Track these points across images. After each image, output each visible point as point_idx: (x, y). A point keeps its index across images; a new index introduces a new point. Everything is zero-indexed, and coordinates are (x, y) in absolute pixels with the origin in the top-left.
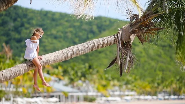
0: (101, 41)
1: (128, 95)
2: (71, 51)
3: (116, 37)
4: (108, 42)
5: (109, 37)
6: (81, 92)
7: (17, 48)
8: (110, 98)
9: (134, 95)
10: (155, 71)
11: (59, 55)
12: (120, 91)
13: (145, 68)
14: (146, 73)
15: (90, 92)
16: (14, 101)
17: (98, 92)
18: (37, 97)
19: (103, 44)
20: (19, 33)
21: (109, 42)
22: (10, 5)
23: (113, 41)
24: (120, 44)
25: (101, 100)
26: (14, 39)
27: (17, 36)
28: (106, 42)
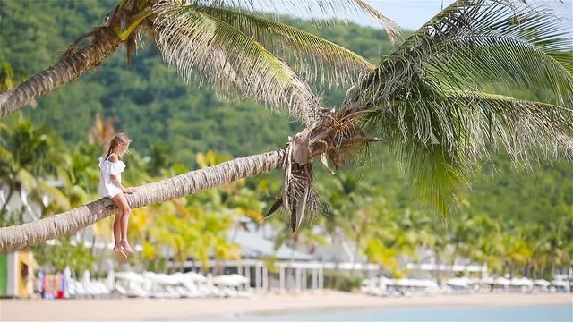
0: (251, 162)
1: (460, 275)
2: (190, 182)
3: (281, 154)
4: (265, 164)
5: (268, 154)
6: (320, 260)
7: (138, 119)
8: (404, 282)
9: (480, 275)
10: (554, 202)
11: (165, 187)
12: (438, 262)
13: (525, 193)
14: (527, 209)
15: (348, 261)
16: (116, 280)
17: (369, 261)
18: (187, 270)
19: (255, 168)
20: (144, 73)
21: (267, 164)
22: (81, 71)
23: (276, 162)
24: (290, 169)
25: (378, 285)
26: (129, 92)
27: (138, 84)
28: (262, 164)
